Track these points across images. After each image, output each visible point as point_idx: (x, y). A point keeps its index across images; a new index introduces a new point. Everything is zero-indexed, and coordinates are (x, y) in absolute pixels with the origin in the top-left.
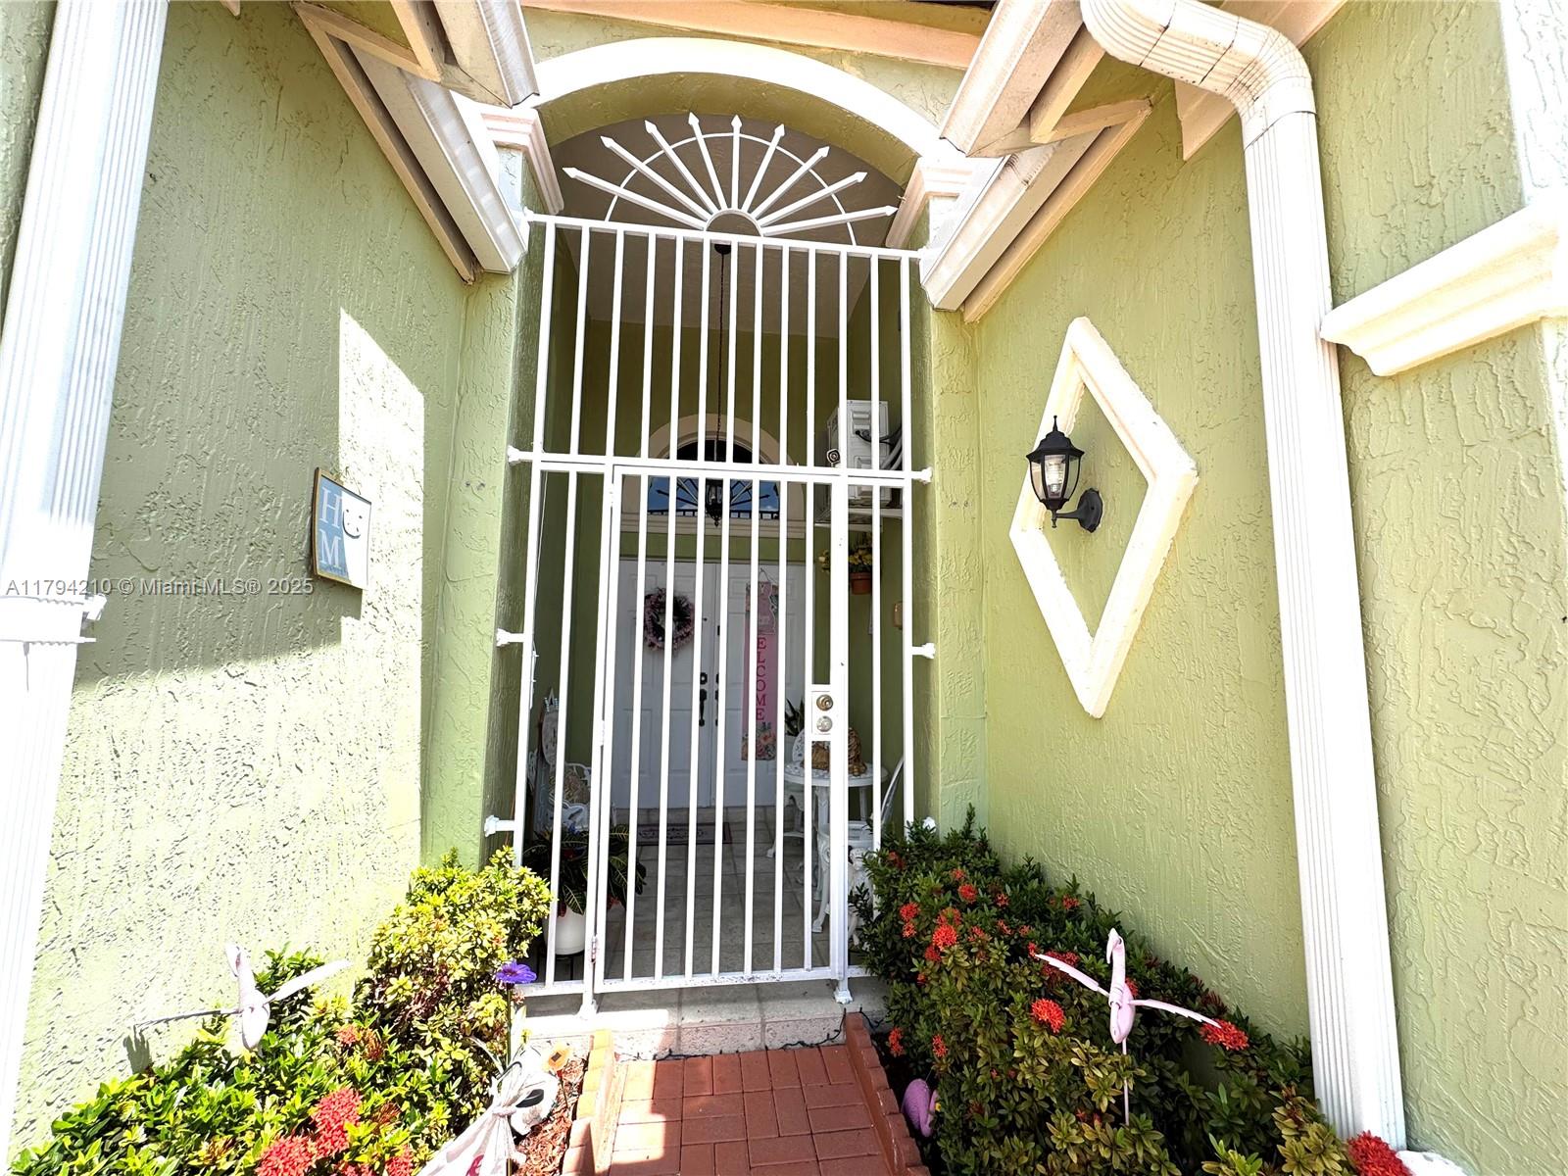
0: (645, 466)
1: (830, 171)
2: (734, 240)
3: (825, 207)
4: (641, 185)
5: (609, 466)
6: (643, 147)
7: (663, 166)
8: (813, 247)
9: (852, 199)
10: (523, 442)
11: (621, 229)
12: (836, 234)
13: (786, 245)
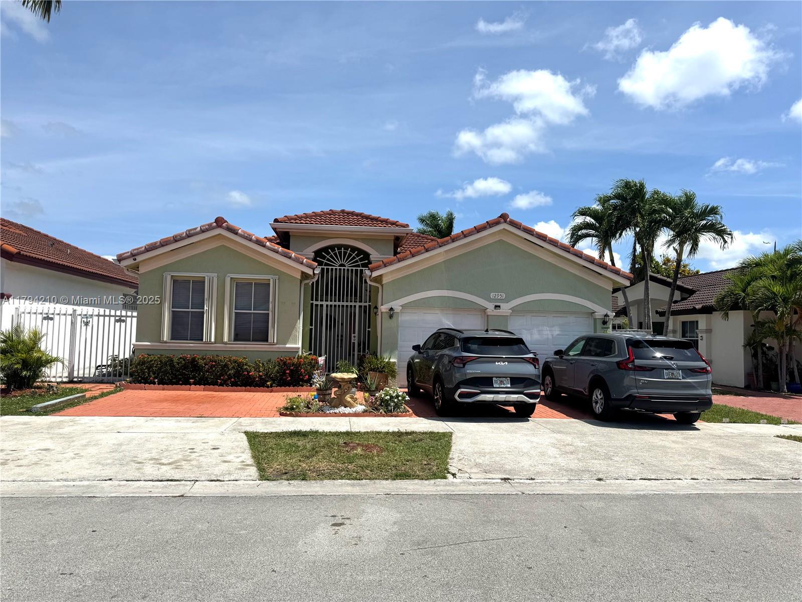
0: (329, 303)
1: (358, 255)
2: (342, 268)
3: (357, 262)
4: (328, 260)
5: (324, 303)
6: (328, 253)
7: (331, 257)
8: (354, 268)
9: (361, 260)
10: (312, 300)
11: (325, 267)
12: (358, 266)
13: (350, 268)
